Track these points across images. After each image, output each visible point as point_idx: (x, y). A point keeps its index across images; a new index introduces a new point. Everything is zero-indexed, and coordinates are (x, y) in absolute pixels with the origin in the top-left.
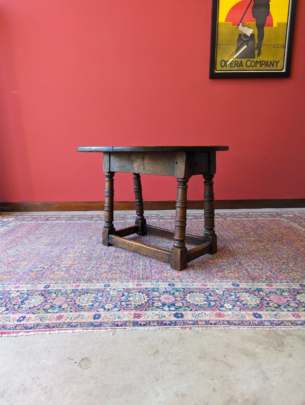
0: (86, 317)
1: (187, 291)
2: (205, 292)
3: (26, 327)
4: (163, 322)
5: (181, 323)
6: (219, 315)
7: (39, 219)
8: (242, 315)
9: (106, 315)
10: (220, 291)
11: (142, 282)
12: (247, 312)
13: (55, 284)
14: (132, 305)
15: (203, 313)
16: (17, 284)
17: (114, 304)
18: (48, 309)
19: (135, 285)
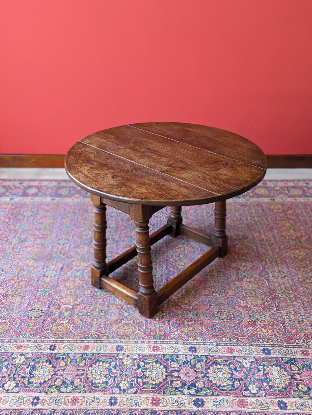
0: (102, 400)
1: (210, 361)
2: (230, 364)
4: (182, 412)
6: (242, 403)
8: (266, 404)
9: (122, 400)
10: (248, 363)
11: (160, 342)
12: (273, 399)
13: (60, 342)
14: (149, 384)
15: (226, 400)
16: (18, 341)
17: (130, 382)
18: (60, 386)
19: (152, 349)
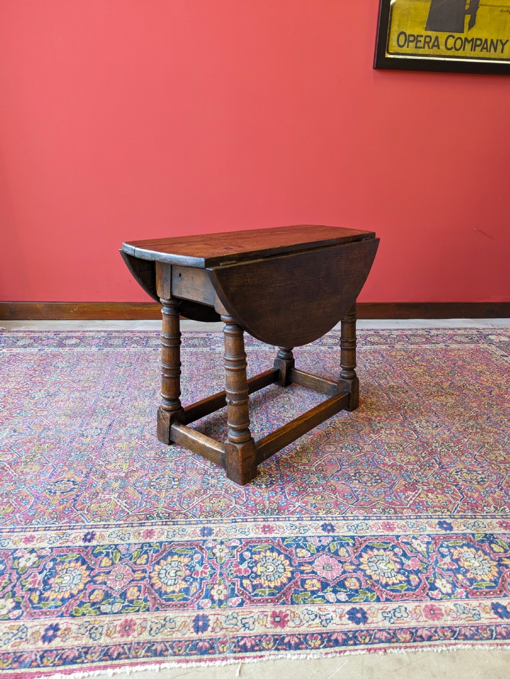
0: (179, 624)
1: (361, 544)
2: (394, 547)
3: (64, 657)
4: (331, 636)
5: (366, 637)
6: (432, 612)
7: (44, 343)
8: (474, 610)
9: (218, 619)
10: (422, 545)
11: (272, 519)
12: (481, 602)
13: (104, 528)
14: (264, 588)
15: (403, 609)
16: (28, 530)
17: (230, 586)
18: (100, 603)
19: (261, 530)
